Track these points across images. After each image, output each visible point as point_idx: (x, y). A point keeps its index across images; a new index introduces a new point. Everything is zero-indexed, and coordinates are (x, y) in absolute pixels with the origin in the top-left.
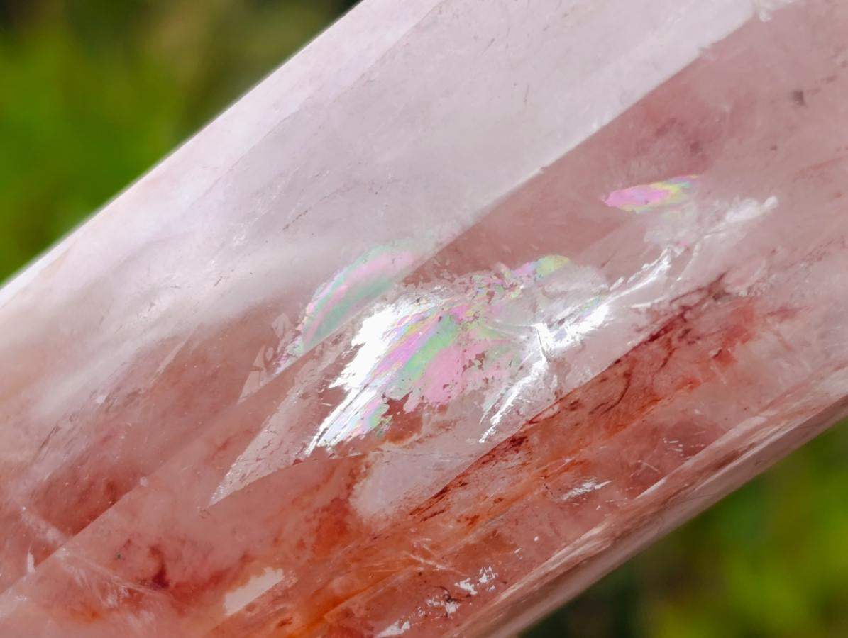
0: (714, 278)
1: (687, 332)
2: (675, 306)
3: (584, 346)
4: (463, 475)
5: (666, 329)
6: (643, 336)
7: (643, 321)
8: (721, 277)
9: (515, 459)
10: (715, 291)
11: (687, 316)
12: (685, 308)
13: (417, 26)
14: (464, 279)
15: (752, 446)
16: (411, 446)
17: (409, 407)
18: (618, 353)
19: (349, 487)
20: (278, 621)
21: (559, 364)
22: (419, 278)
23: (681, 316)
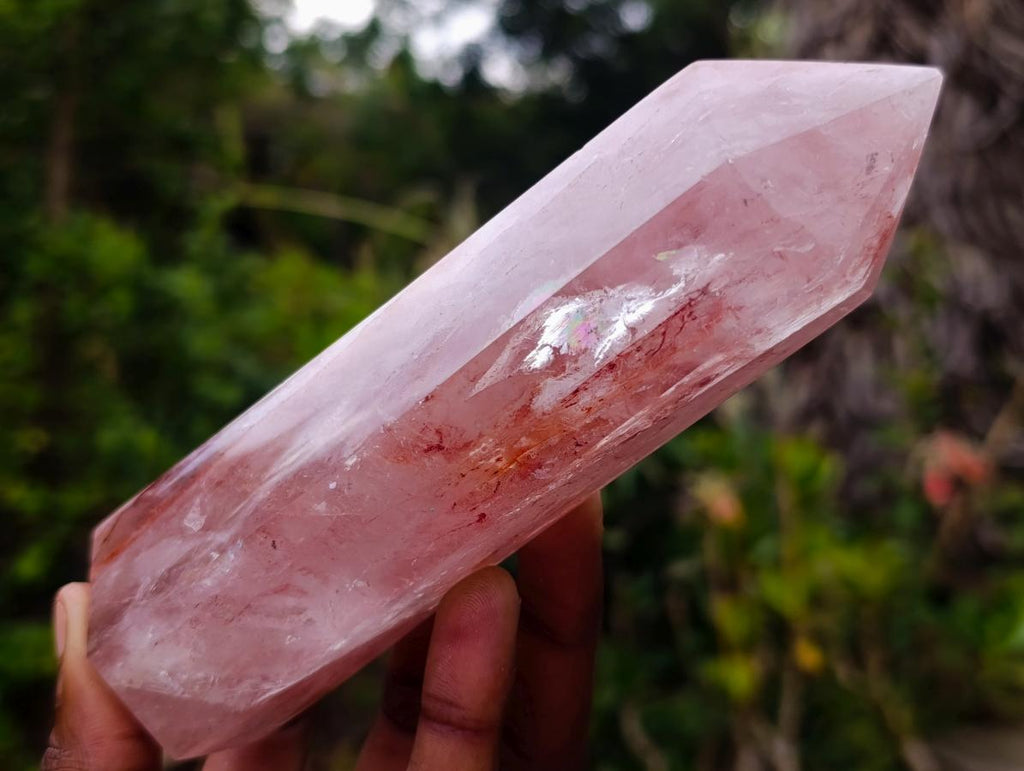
0: (704, 285)
1: (691, 313)
2: (687, 298)
3: (644, 320)
4: (586, 383)
5: (683, 309)
6: (672, 313)
7: (672, 305)
8: (708, 285)
9: (610, 377)
10: (704, 291)
11: (693, 303)
12: (691, 300)
13: (570, 185)
14: (590, 293)
15: (717, 375)
16: (560, 379)
17: (562, 352)
18: (659, 321)
19: (531, 400)
20: (496, 458)
21: (632, 330)
22: (567, 293)
23: (689, 304)
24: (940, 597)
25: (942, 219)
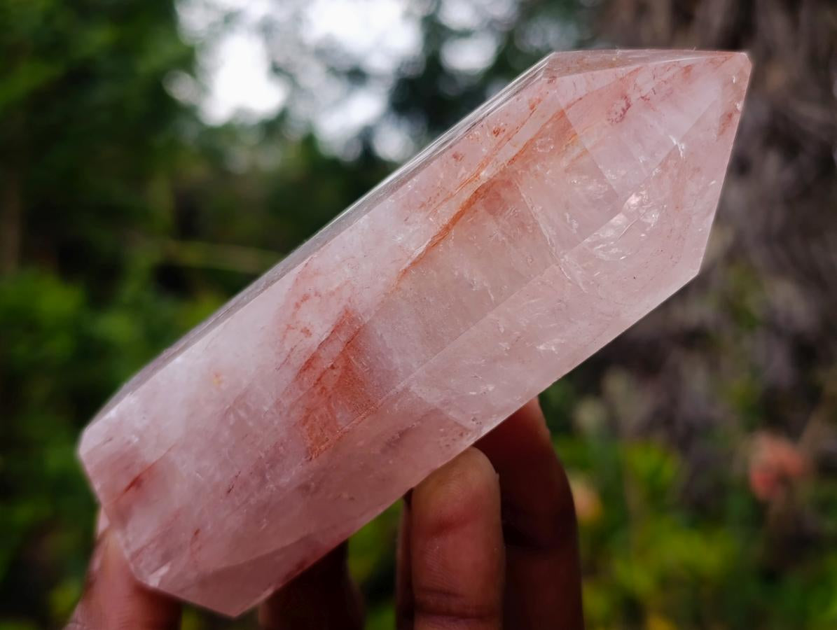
24: (770, 575)
25: (758, 257)
